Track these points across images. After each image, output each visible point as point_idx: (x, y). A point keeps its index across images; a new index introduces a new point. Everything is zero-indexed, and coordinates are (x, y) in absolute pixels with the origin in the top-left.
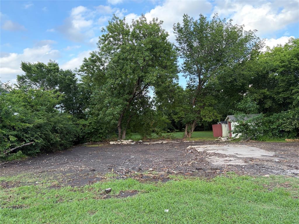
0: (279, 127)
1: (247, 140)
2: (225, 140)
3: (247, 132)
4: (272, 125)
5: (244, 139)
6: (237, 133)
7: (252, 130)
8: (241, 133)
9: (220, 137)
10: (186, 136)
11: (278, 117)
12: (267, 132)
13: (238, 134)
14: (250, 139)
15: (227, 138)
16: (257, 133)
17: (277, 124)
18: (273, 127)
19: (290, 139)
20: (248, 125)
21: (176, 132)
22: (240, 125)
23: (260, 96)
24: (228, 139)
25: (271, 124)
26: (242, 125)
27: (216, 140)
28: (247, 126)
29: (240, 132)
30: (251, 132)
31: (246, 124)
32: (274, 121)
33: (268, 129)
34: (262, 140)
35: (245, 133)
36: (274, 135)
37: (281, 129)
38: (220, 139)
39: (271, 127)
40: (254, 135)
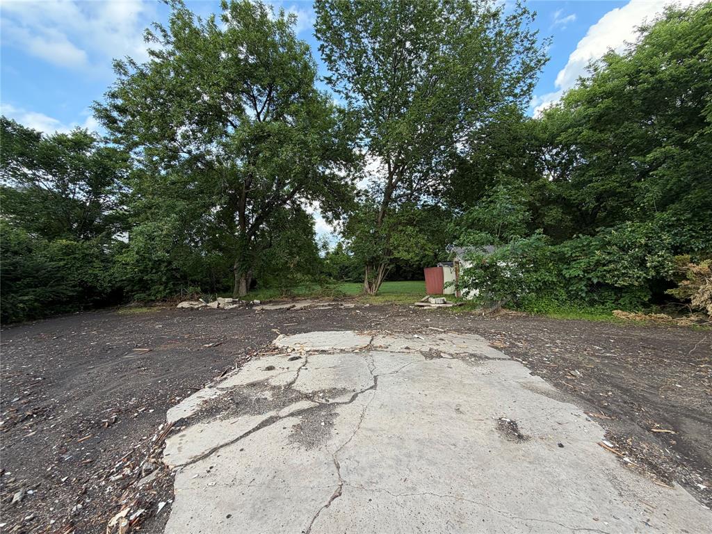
0: (588, 273)
1: (494, 308)
2: (438, 305)
3: (495, 286)
4: (566, 269)
5: (485, 307)
6: (467, 289)
7: (510, 281)
8: (478, 290)
9: (427, 297)
10: (366, 291)
11: (585, 243)
12: (552, 288)
13: (469, 292)
14: (503, 307)
15: (443, 300)
16: (523, 289)
17: (582, 264)
18: (573, 273)
19: (633, 314)
20: (499, 267)
21: (346, 281)
22: (476, 267)
23: (531, 195)
24: (445, 303)
25: (565, 266)
26: (481, 268)
27: (417, 304)
28: (496, 270)
29: (476, 286)
30: (506, 286)
31: (493, 265)
32: (573, 255)
33: (555, 280)
34: (535, 309)
35: (490, 290)
36: (573, 297)
37: (595, 281)
38: (427, 301)
39: (564, 272)
40: (514, 294)
